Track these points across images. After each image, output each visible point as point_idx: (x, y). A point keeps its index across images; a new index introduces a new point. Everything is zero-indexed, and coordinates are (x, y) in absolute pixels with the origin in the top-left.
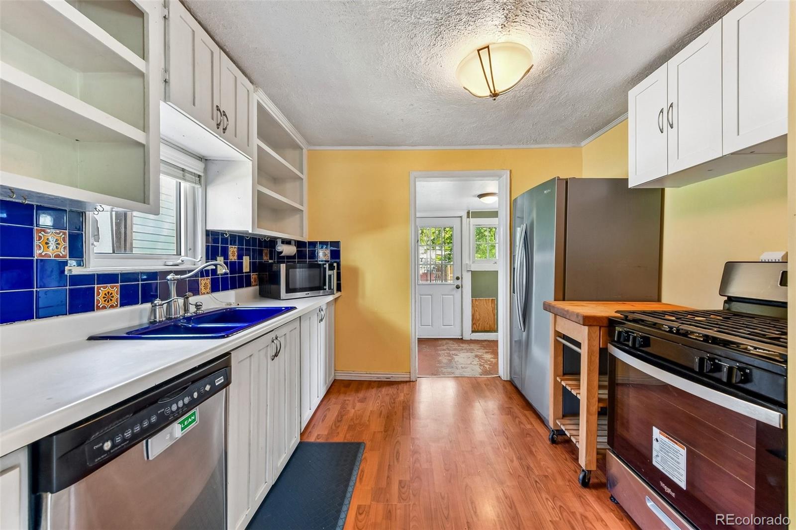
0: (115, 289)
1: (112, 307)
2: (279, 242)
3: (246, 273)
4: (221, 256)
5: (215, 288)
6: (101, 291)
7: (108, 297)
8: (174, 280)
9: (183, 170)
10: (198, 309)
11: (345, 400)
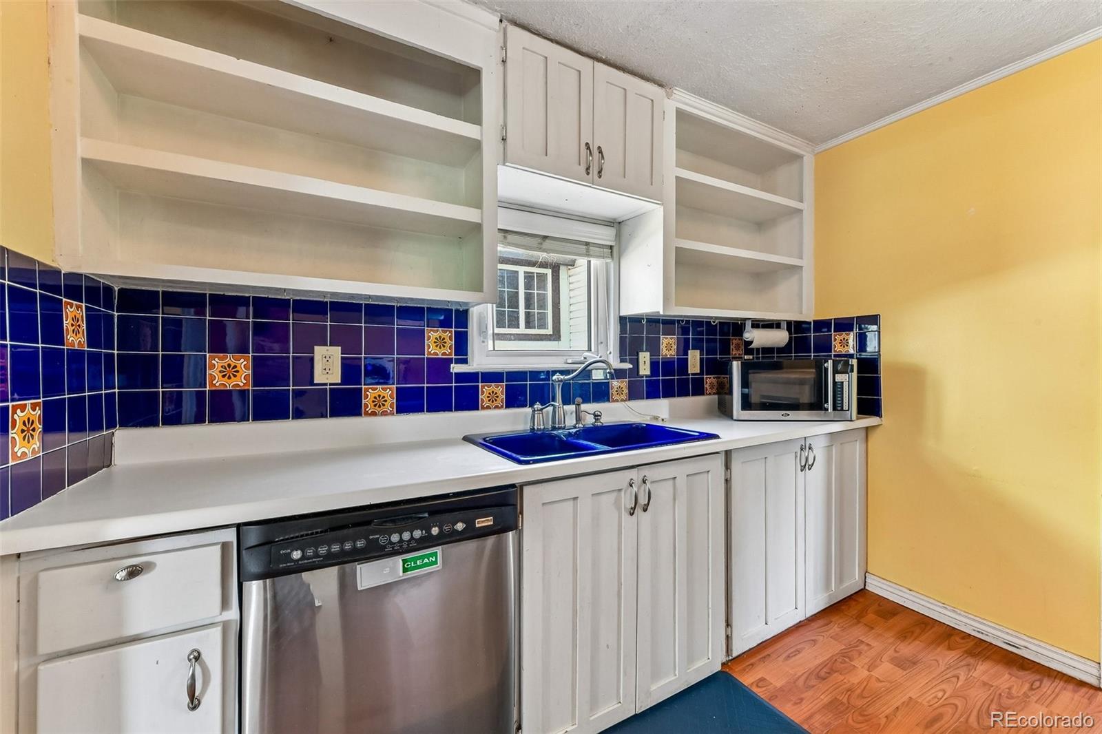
0: (499, 389)
1: (497, 407)
2: (748, 324)
3: (692, 374)
4: (647, 351)
5: (634, 394)
6: (485, 390)
7: (493, 397)
8: (559, 381)
9: (587, 244)
10: (597, 420)
11: (862, 642)
